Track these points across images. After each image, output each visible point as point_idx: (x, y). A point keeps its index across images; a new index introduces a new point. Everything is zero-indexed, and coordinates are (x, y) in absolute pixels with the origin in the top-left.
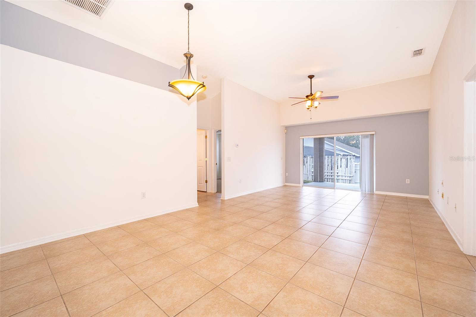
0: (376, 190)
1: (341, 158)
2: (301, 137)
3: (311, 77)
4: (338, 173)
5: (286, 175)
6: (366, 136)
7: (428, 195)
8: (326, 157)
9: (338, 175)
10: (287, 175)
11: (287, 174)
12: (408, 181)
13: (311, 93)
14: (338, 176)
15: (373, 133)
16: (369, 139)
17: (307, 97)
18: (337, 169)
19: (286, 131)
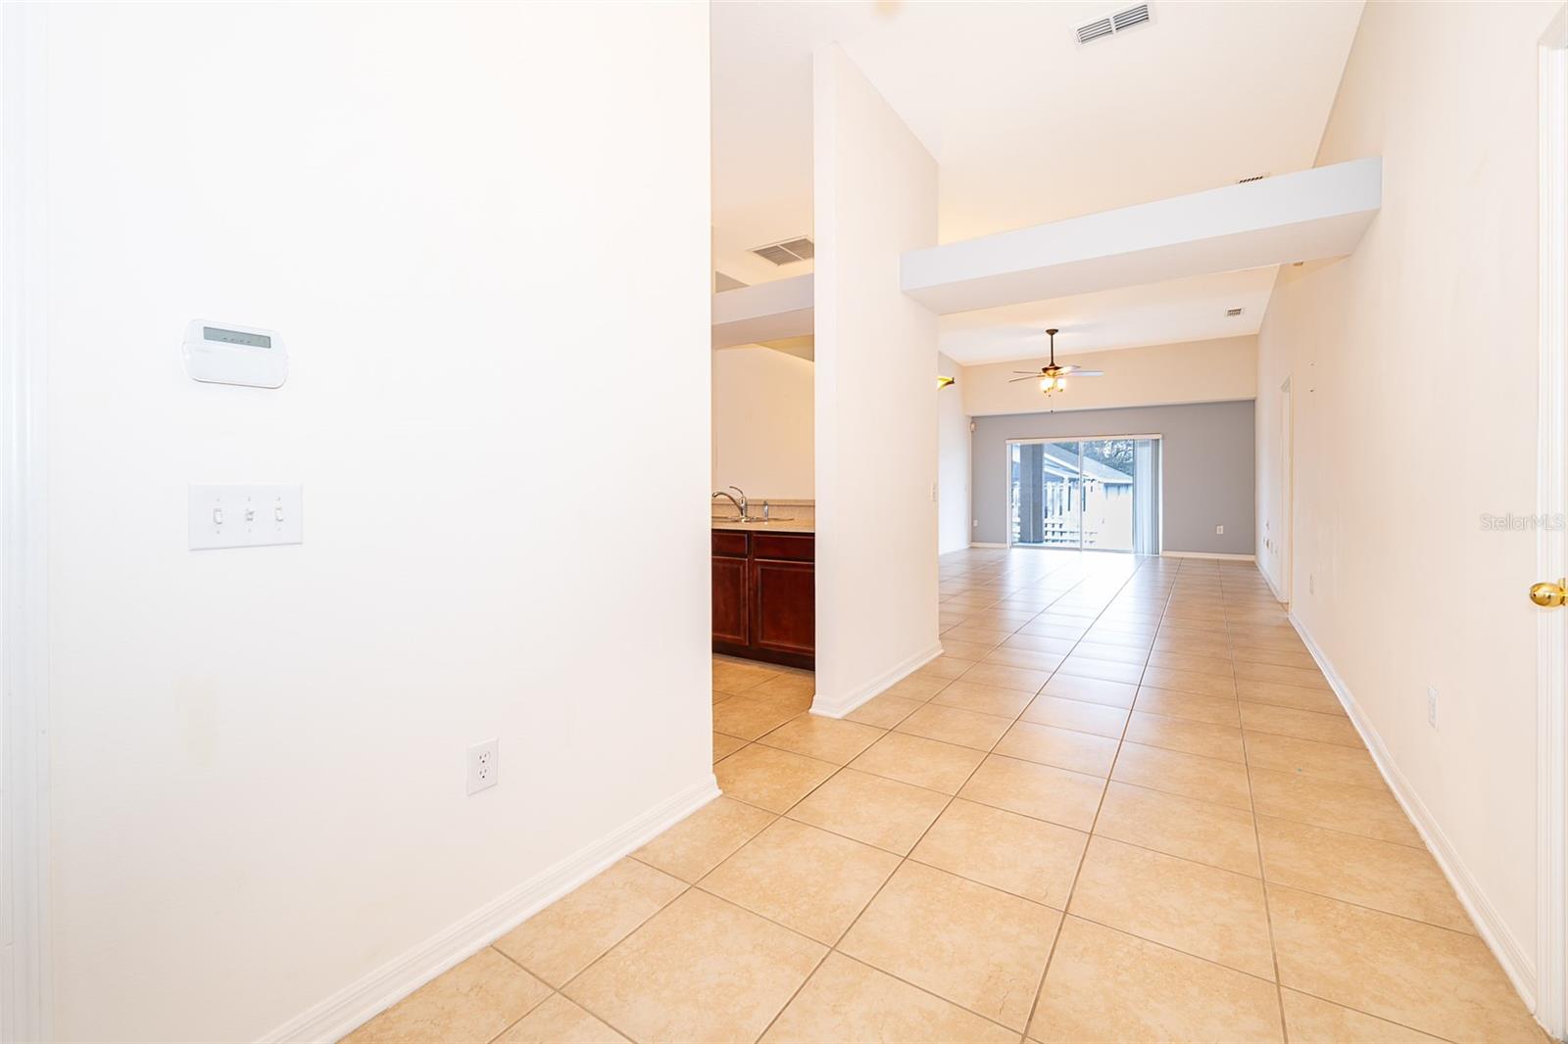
0: (1164, 550)
1: (1070, 488)
2: (1007, 442)
3: (1052, 332)
4: (1061, 525)
5: (973, 523)
6: (1144, 444)
7: (1254, 554)
8: (1049, 484)
9: (1062, 530)
10: (975, 525)
11: (976, 522)
12: (1220, 530)
13: (1052, 364)
14: (1062, 533)
15: (1159, 436)
16: (1150, 448)
17: (1045, 370)
18: (1061, 514)
19: (973, 426)
